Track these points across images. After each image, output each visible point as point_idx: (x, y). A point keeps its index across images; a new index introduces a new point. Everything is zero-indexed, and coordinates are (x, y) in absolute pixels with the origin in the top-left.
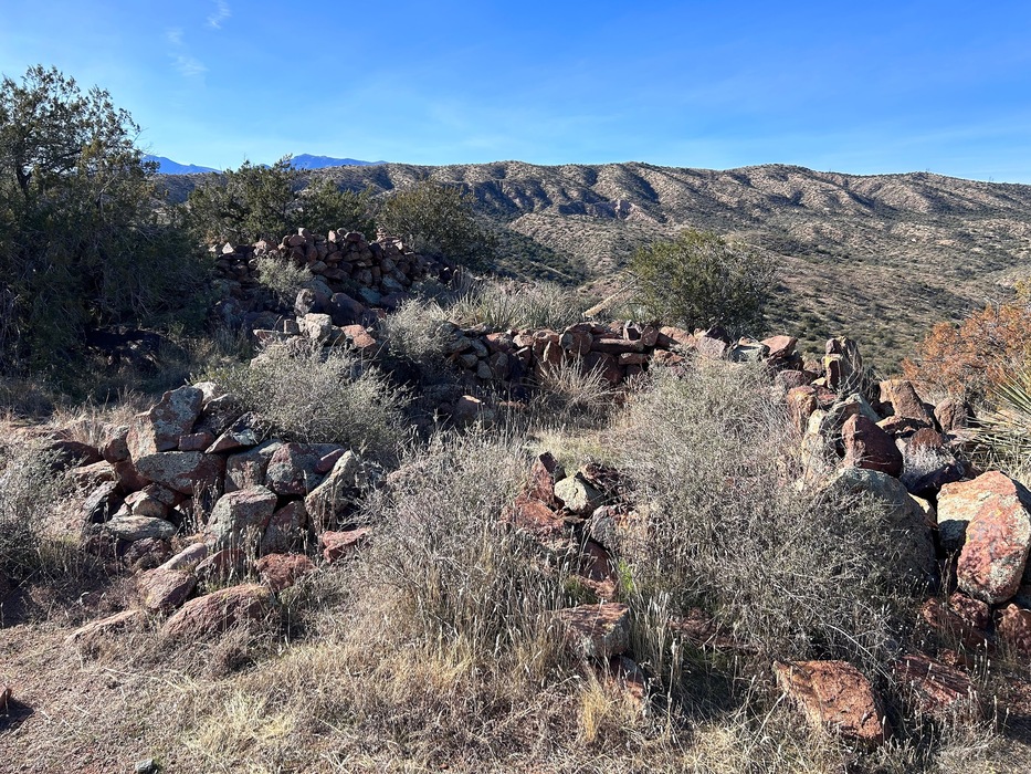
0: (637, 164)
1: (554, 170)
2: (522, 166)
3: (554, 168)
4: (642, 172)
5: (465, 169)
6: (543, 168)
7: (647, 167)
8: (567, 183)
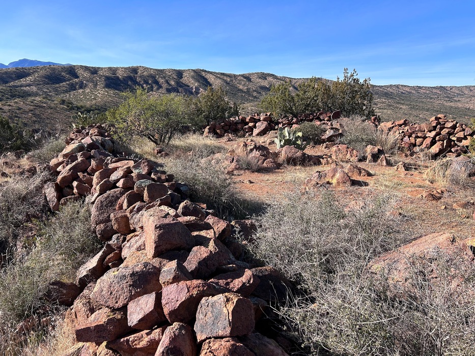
0: (200, 70)
1: (162, 71)
2: (146, 69)
3: (161, 70)
4: (204, 74)
5: (117, 69)
6: (156, 70)
7: (205, 71)
8: (169, 77)
